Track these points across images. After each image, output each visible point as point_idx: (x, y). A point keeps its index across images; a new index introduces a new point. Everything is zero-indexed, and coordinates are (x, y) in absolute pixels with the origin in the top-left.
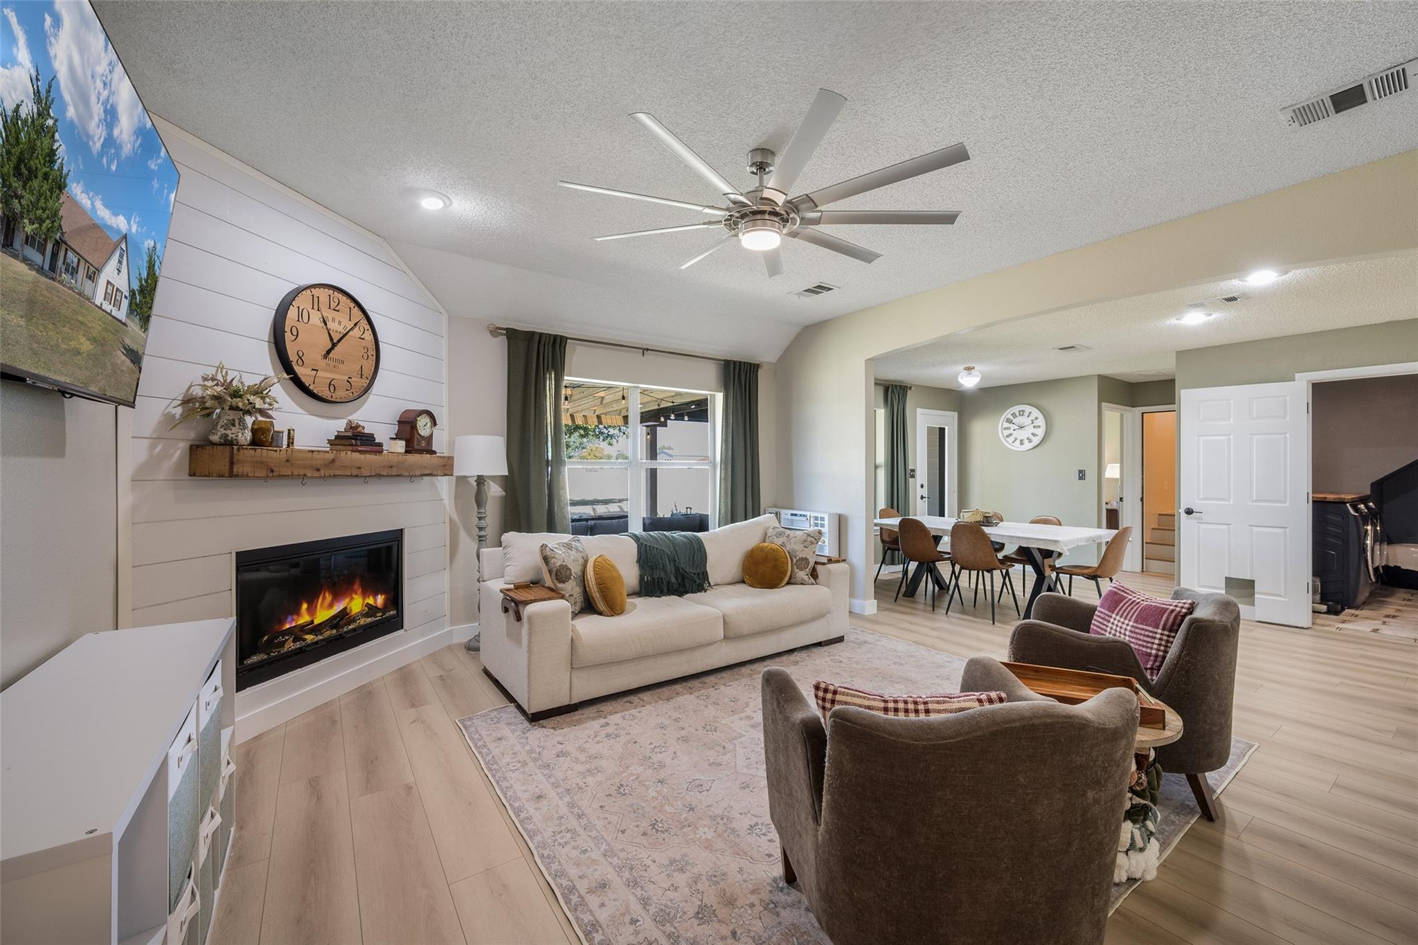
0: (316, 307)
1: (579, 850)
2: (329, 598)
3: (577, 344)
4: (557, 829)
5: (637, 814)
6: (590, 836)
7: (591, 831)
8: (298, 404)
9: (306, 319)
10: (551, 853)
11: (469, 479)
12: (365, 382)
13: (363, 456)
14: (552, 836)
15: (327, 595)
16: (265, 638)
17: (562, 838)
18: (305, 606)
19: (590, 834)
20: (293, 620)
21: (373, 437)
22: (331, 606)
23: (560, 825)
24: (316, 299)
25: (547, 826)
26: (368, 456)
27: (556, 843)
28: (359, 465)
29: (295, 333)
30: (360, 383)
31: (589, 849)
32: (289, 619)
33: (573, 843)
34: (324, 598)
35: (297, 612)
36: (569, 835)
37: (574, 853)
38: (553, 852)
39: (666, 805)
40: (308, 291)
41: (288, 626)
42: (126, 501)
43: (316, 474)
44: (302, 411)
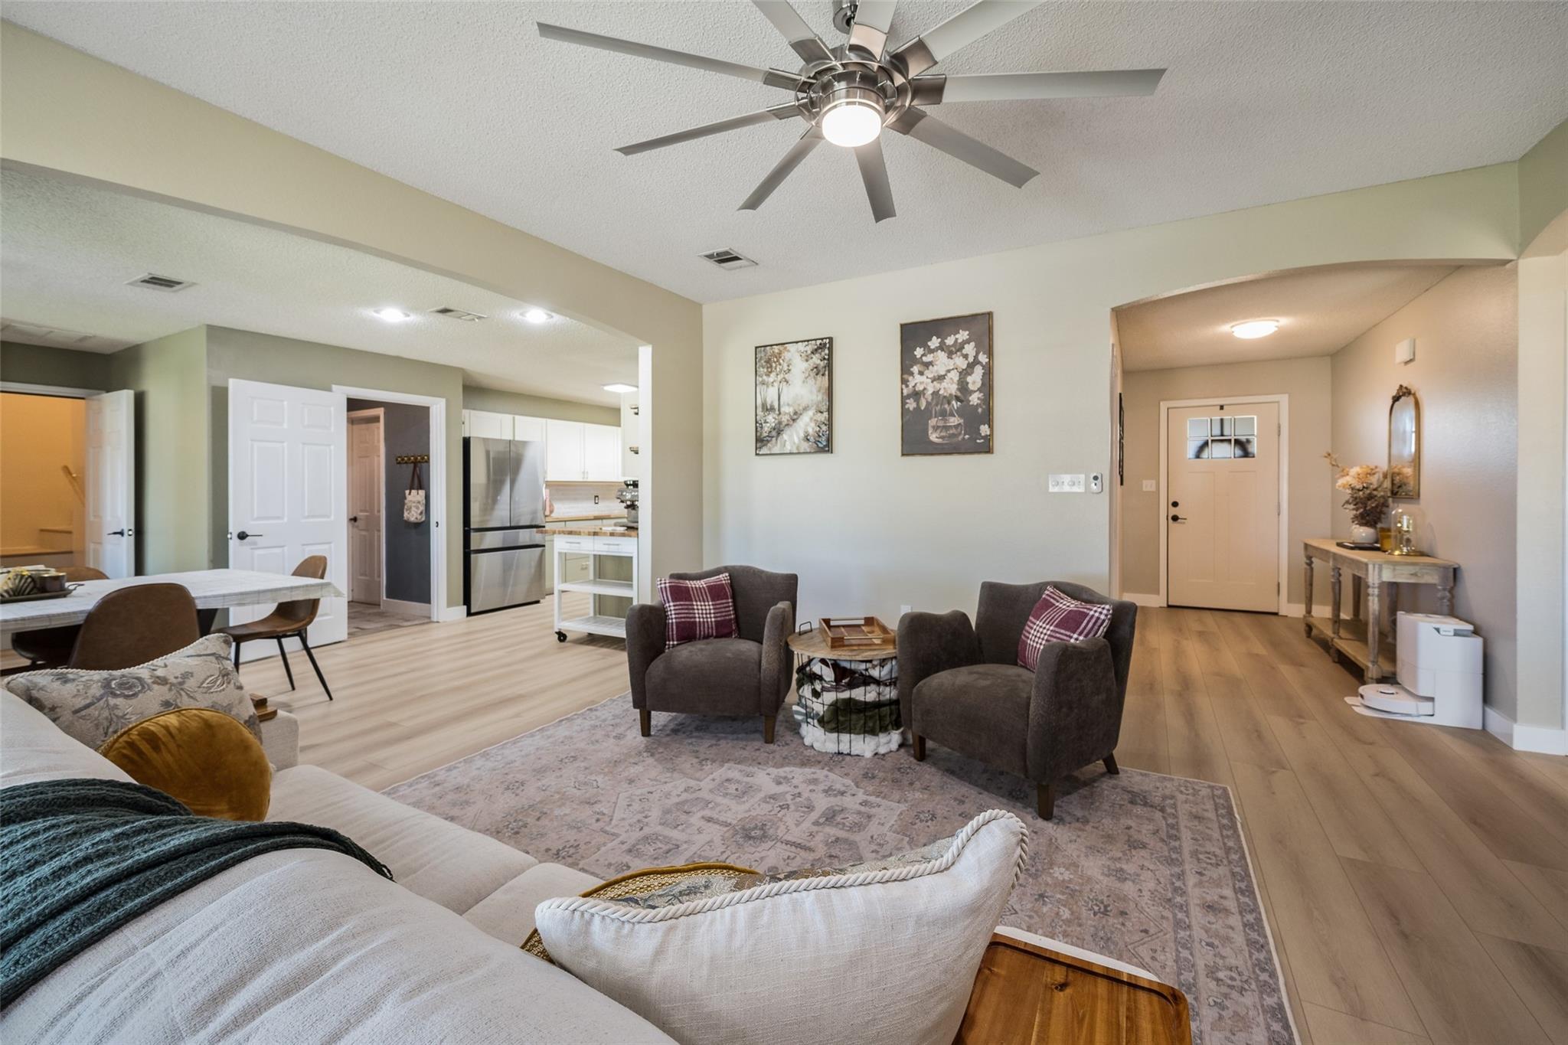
1: (1217, 950)
4: (1235, 994)
5: (1109, 935)
6: (1191, 954)
7: (1186, 959)
10: (1258, 972)
14: (1246, 990)
17: (1232, 979)
19: (1190, 957)
23: (1226, 996)
25: (1247, 1009)
27: (1245, 978)
31: (1204, 943)
33: (1221, 962)
36: (1221, 975)
37: (1226, 951)
38: (1254, 972)
39: (1064, 917)
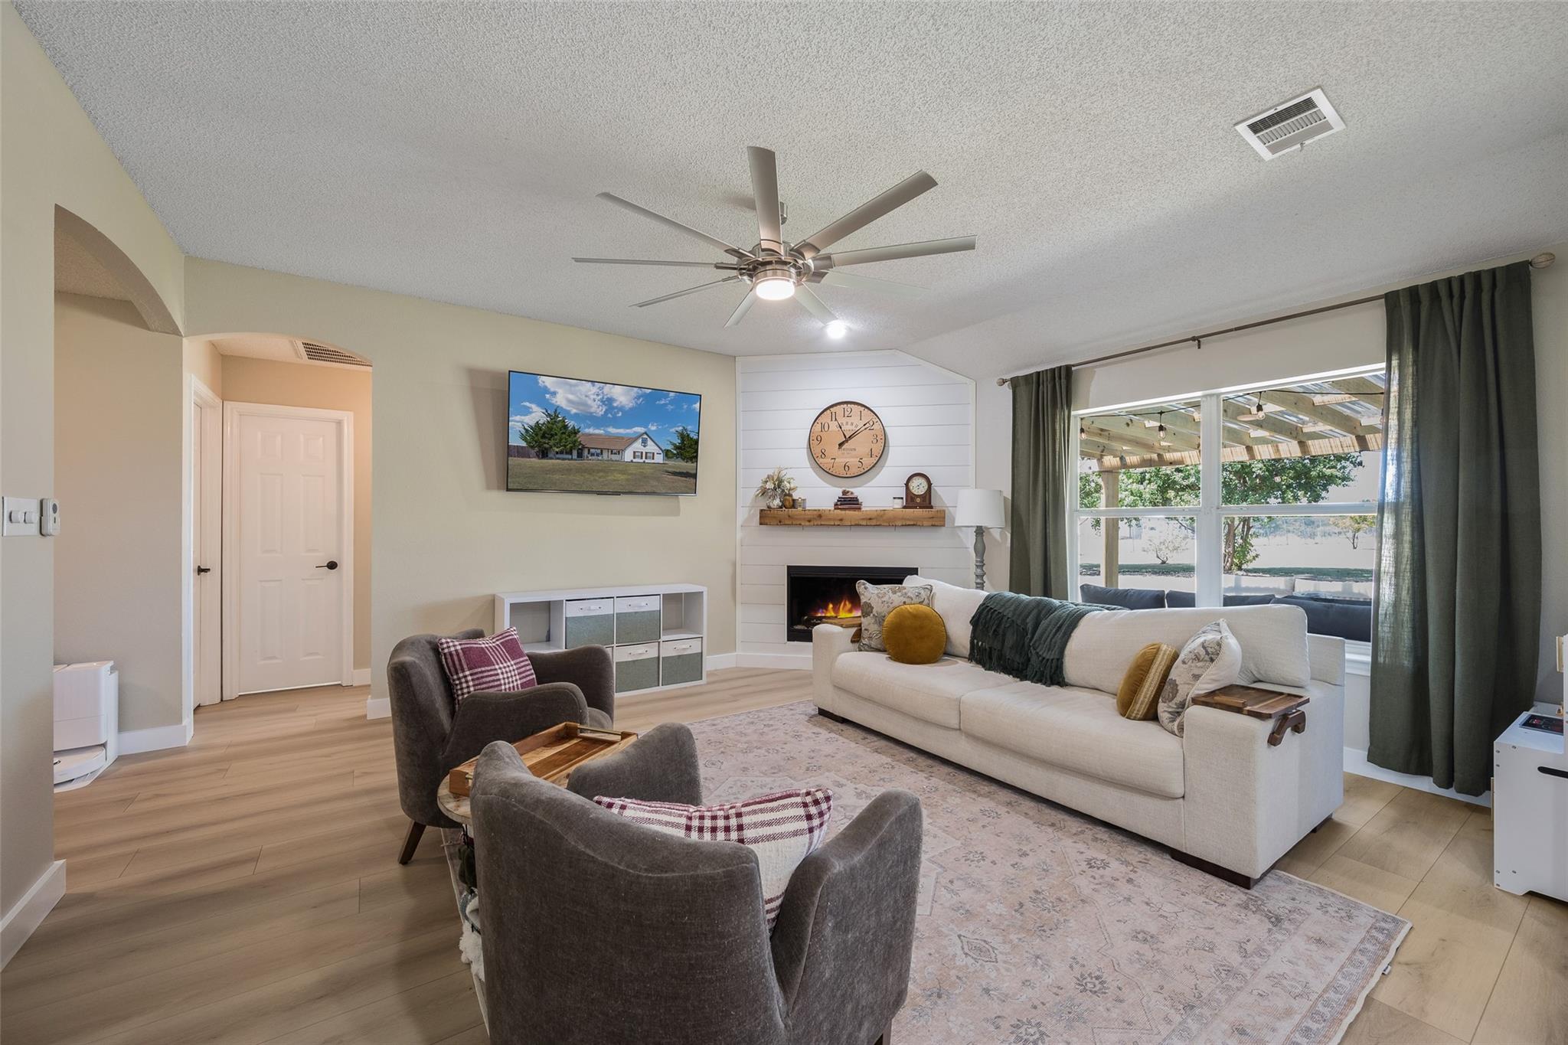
0: (834, 419)
2: (849, 606)
3: (1096, 367)
8: (825, 482)
9: (826, 429)
11: (991, 530)
12: (874, 460)
13: (843, 512)
15: (847, 603)
16: (806, 618)
18: (831, 606)
20: (823, 612)
21: (857, 500)
22: (850, 611)
24: (834, 414)
26: (847, 512)
28: (840, 518)
29: (819, 439)
30: (868, 462)
32: (821, 611)
34: (845, 604)
35: (826, 608)
40: (828, 411)
41: (819, 615)
42: (739, 535)
43: (807, 523)
44: (828, 485)
